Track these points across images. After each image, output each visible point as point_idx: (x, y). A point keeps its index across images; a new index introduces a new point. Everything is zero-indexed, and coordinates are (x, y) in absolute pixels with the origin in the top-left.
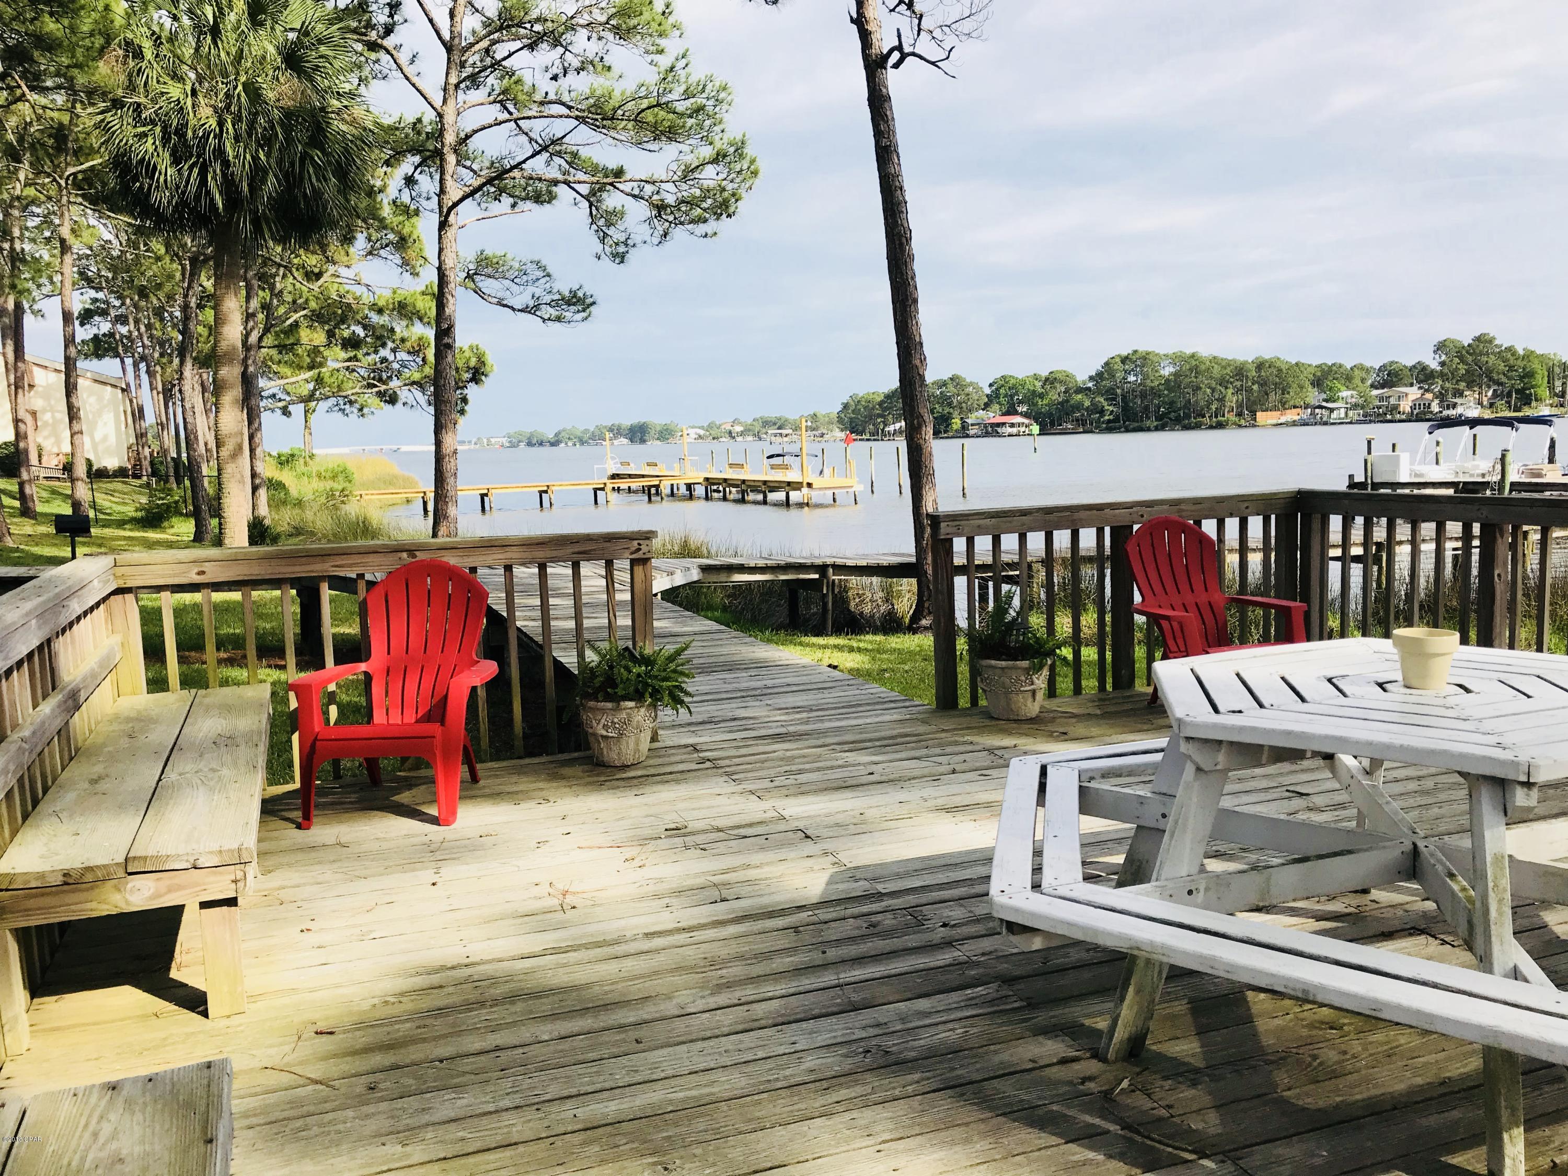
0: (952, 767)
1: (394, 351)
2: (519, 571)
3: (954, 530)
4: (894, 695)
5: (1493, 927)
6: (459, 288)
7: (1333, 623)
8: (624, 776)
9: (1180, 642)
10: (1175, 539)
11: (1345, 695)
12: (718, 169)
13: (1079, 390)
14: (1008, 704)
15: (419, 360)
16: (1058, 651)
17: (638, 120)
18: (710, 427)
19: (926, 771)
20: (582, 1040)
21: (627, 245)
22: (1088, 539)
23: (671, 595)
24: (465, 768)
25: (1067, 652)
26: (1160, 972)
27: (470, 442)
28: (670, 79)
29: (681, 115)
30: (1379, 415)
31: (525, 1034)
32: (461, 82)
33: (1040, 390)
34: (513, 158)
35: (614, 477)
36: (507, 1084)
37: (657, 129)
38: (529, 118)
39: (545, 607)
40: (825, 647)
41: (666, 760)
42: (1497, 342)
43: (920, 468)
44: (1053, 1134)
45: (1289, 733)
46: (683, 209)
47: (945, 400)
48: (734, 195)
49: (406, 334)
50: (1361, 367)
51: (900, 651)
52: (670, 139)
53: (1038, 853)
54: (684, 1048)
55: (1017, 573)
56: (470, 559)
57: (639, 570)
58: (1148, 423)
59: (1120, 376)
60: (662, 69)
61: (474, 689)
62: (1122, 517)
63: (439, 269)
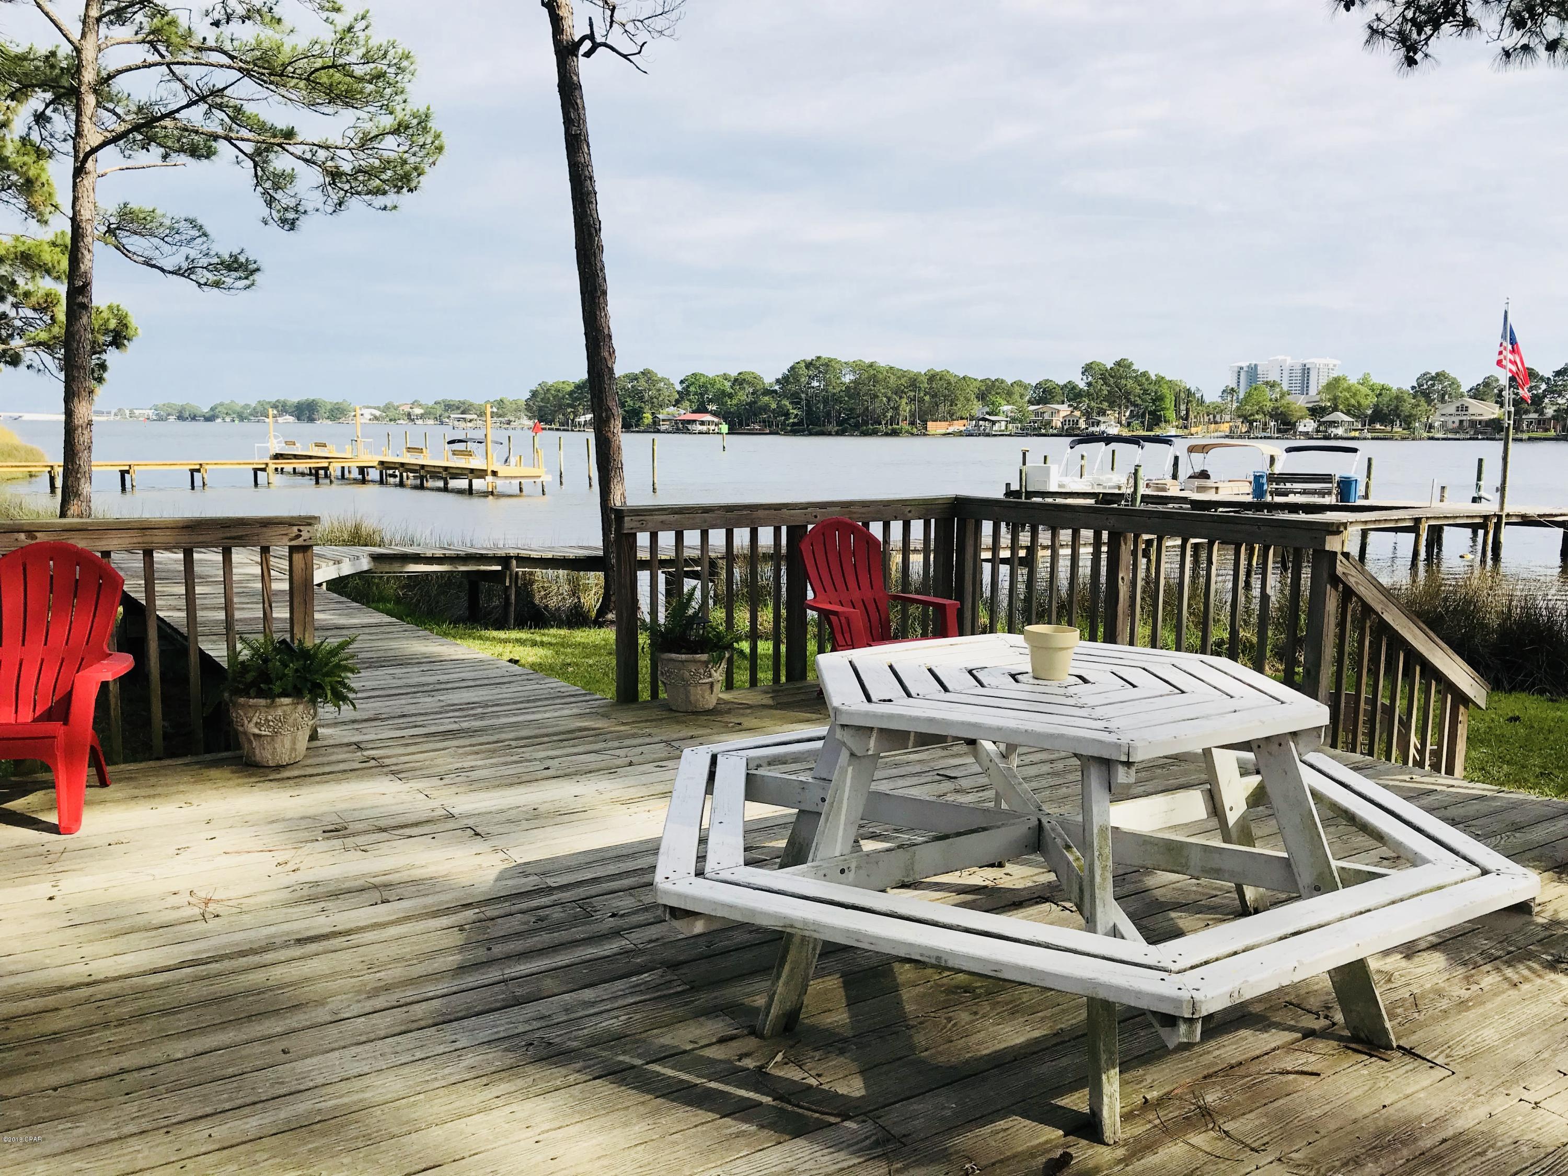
0: (628, 759)
1: (15, 306)
2: (159, 556)
3: (638, 524)
4: (573, 689)
5: (1097, 891)
6: (96, 243)
7: (984, 619)
8: (278, 776)
9: (847, 636)
10: (844, 539)
11: (982, 685)
12: (400, 140)
13: (767, 392)
14: (687, 697)
15: (47, 318)
16: (735, 645)
17: (310, 79)
18: (387, 408)
19: (603, 765)
20: (222, 1055)
21: (297, 211)
22: (766, 536)
23: (338, 585)
24: (93, 771)
25: (745, 646)
26: (814, 949)
27: (109, 413)
28: (347, 40)
29: (361, 79)
30: (1035, 428)
31: (154, 1054)
32: (104, 16)
33: (729, 390)
34: (166, 106)
35: (277, 456)
36: (132, 1108)
37: (331, 91)
38: (184, 64)
39: (190, 595)
40: (506, 641)
41: (325, 760)
42: (1134, 367)
43: (608, 462)
44: (709, 1111)
45: (931, 720)
46: (361, 178)
47: (637, 395)
48: (416, 169)
49: (30, 287)
50: (1019, 383)
51: (584, 646)
52: (347, 104)
53: (703, 841)
54: (336, 1054)
55: (699, 568)
56: (103, 543)
57: (298, 557)
58: (830, 428)
59: (804, 380)
60: (339, 28)
61: (105, 685)
62: (798, 517)
63: (73, 220)
